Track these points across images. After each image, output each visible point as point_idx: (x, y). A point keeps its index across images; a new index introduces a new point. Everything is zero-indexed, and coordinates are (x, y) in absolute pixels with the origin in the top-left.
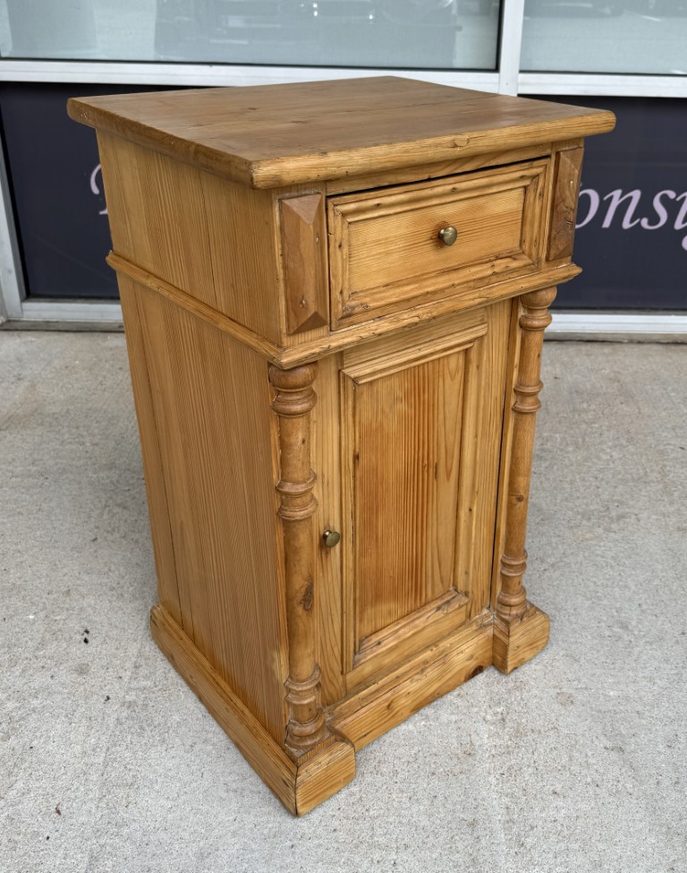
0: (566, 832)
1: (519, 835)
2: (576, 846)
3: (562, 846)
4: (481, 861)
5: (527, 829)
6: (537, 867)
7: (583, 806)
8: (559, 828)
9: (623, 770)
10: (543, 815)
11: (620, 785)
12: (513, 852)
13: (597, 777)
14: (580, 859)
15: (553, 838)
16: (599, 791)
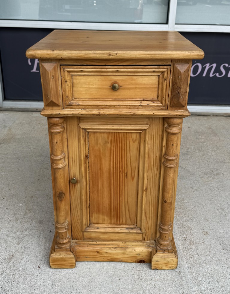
0: (211, 276)
1: (195, 276)
2: (215, 280)
3: (211, 280)
4: (184, 284)
5: (198, 275)
6: (203, 287)
7: (216, 267)
8: (209, 274)
9: (228, 256)
10: (203, 270)
11: (227, 261)
12: (194, 282)
13: (220, 258)
14: (217, 284)
15: (207, 278)
16: (220, 263)
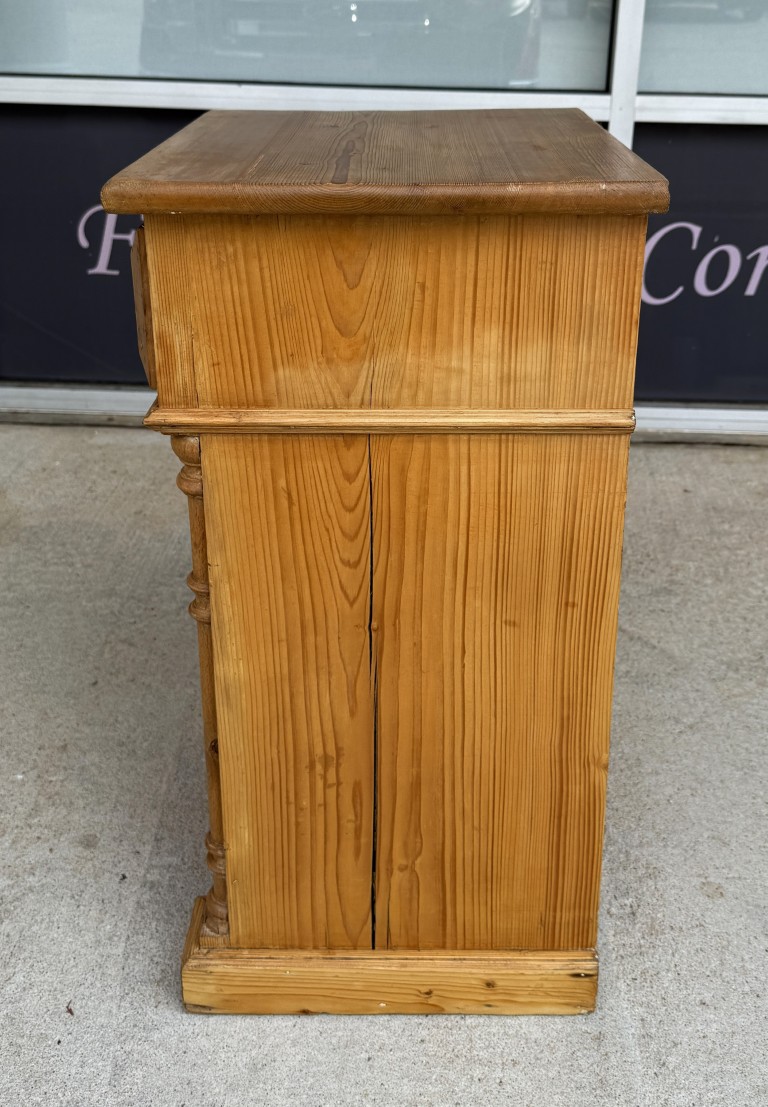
0: (719, 1051)
1: (659, 1052)
2: (733, 1068)
3: (714, 1068)
4: (611, 1082)
5: (669, 1046)
6: (683, 1091)
7: (740, 1020)
8: (710, 1046)
10: (690, 1029)
12: (651, 1072)
13: (756, 986)
14: (739, 1084)
15: (702, 1057)
16: (759, 1003)
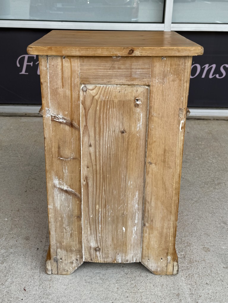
0: (213, 298)
1: (196, 299)
5: (198, 297)
7: (218, 289)
8: (210, 296)
10: (204, 292)
13: (222, 278)
15: (208, 300)
16: (223, 283)
